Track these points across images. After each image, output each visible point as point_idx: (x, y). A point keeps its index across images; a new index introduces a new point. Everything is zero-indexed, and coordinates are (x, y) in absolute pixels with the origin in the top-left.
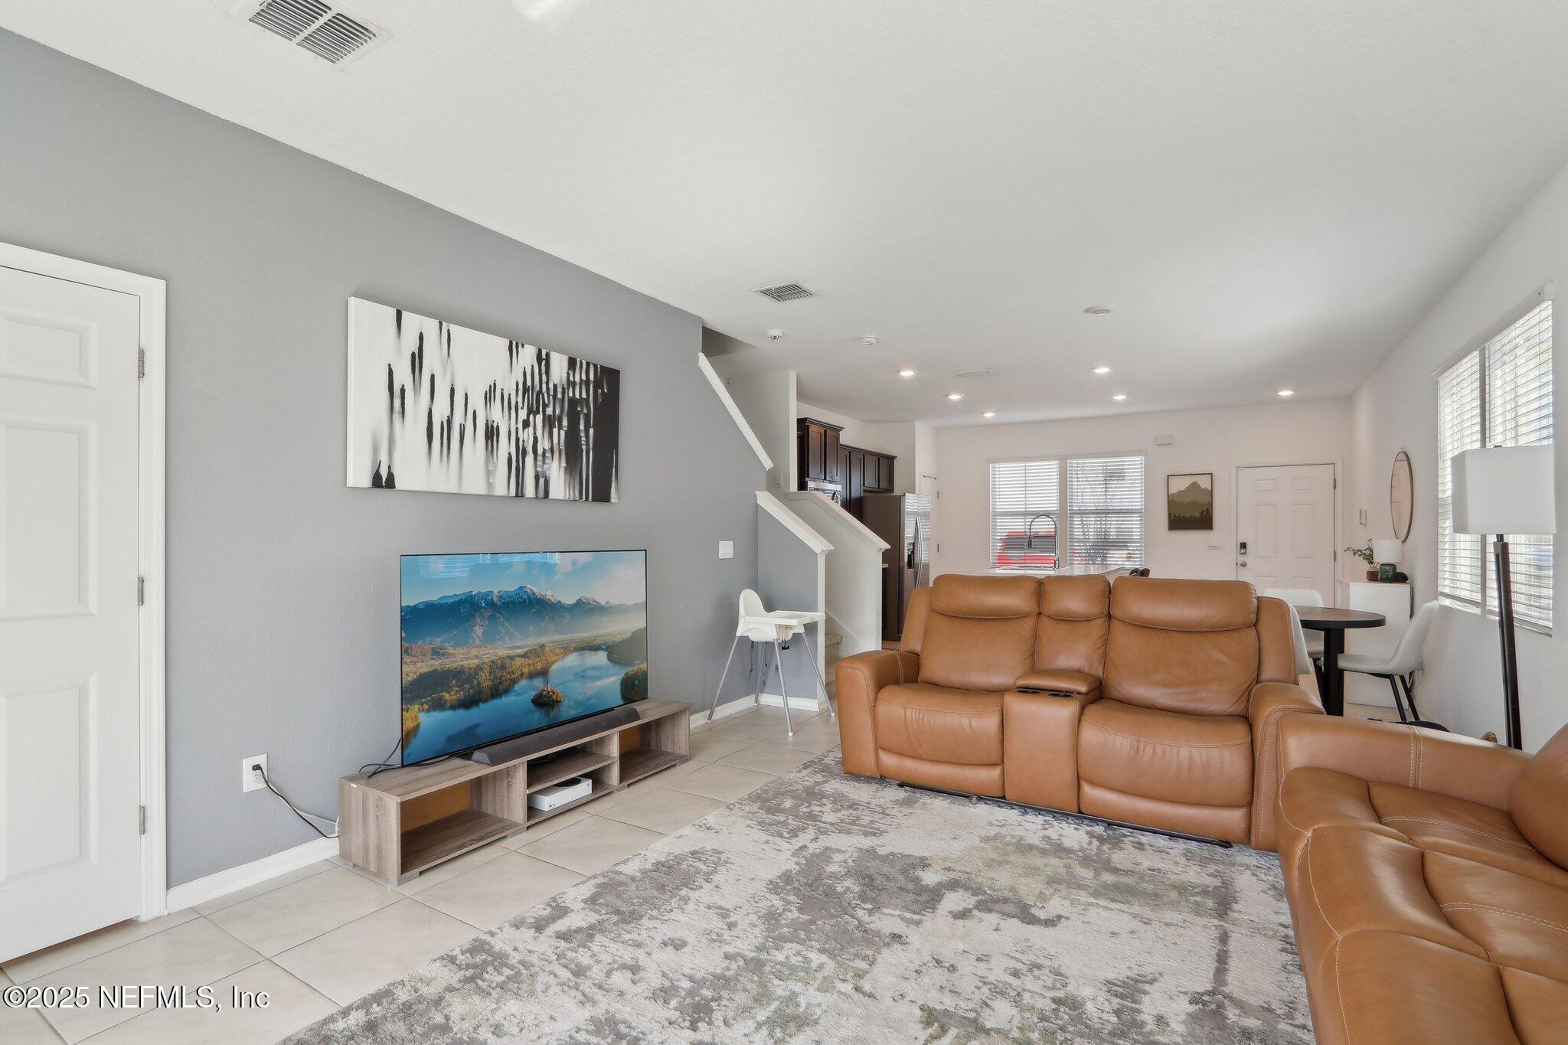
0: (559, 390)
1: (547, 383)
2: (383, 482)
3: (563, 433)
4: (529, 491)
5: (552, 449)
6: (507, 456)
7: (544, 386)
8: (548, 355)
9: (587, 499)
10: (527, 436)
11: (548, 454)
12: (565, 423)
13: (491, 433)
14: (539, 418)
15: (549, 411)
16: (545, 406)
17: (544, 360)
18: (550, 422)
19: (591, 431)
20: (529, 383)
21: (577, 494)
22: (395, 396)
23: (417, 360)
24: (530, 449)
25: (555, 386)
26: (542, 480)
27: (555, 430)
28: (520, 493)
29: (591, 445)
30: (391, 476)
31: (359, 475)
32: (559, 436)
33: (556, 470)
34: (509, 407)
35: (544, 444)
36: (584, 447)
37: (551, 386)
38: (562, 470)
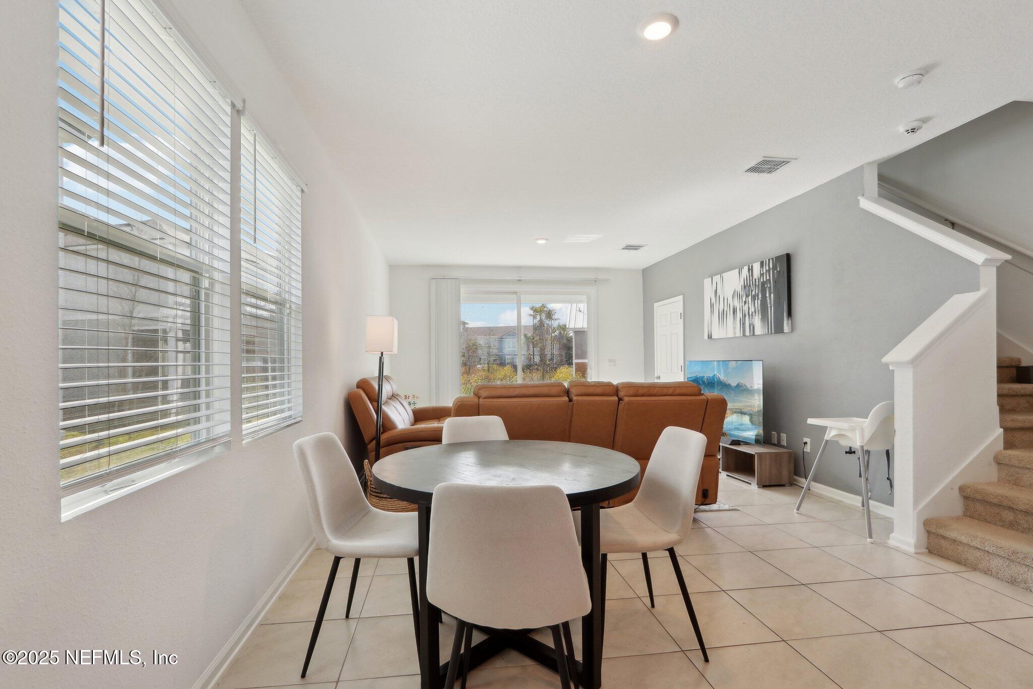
0: (757, 280)
1: (752, 280)
2: (710, 337)
3: (759, 301)
4: (747, 333)
5: (755, 311)
6: (739, 319)
7: (751, 282)
8: (752, 266)
9: (771, 333)
10: (746, 308)
11: (754, 314)
12: (760, 296)
13: (735, 311)
14: (750, 297)
15: (753, 293)
16: (752, 291)
17: (751, 270)
18: (754, 298)
19: (772, 295)
20: (746, 284)
21: (767, 331)
22: (712, 306)
23: (716, 291)
24: (747, 314)
25: (755, 280)
26: (752, 326)
27: (756, 301)
28: (744, 335)
29: (772, 303)
30: (711, 336)
31: (706, 337)
32: (758, 303)
33: (757, 321)
34: (740, 297)
35: (752, 310)
36: (769, 305)
37: (754, 279)
38: (760, 320)
